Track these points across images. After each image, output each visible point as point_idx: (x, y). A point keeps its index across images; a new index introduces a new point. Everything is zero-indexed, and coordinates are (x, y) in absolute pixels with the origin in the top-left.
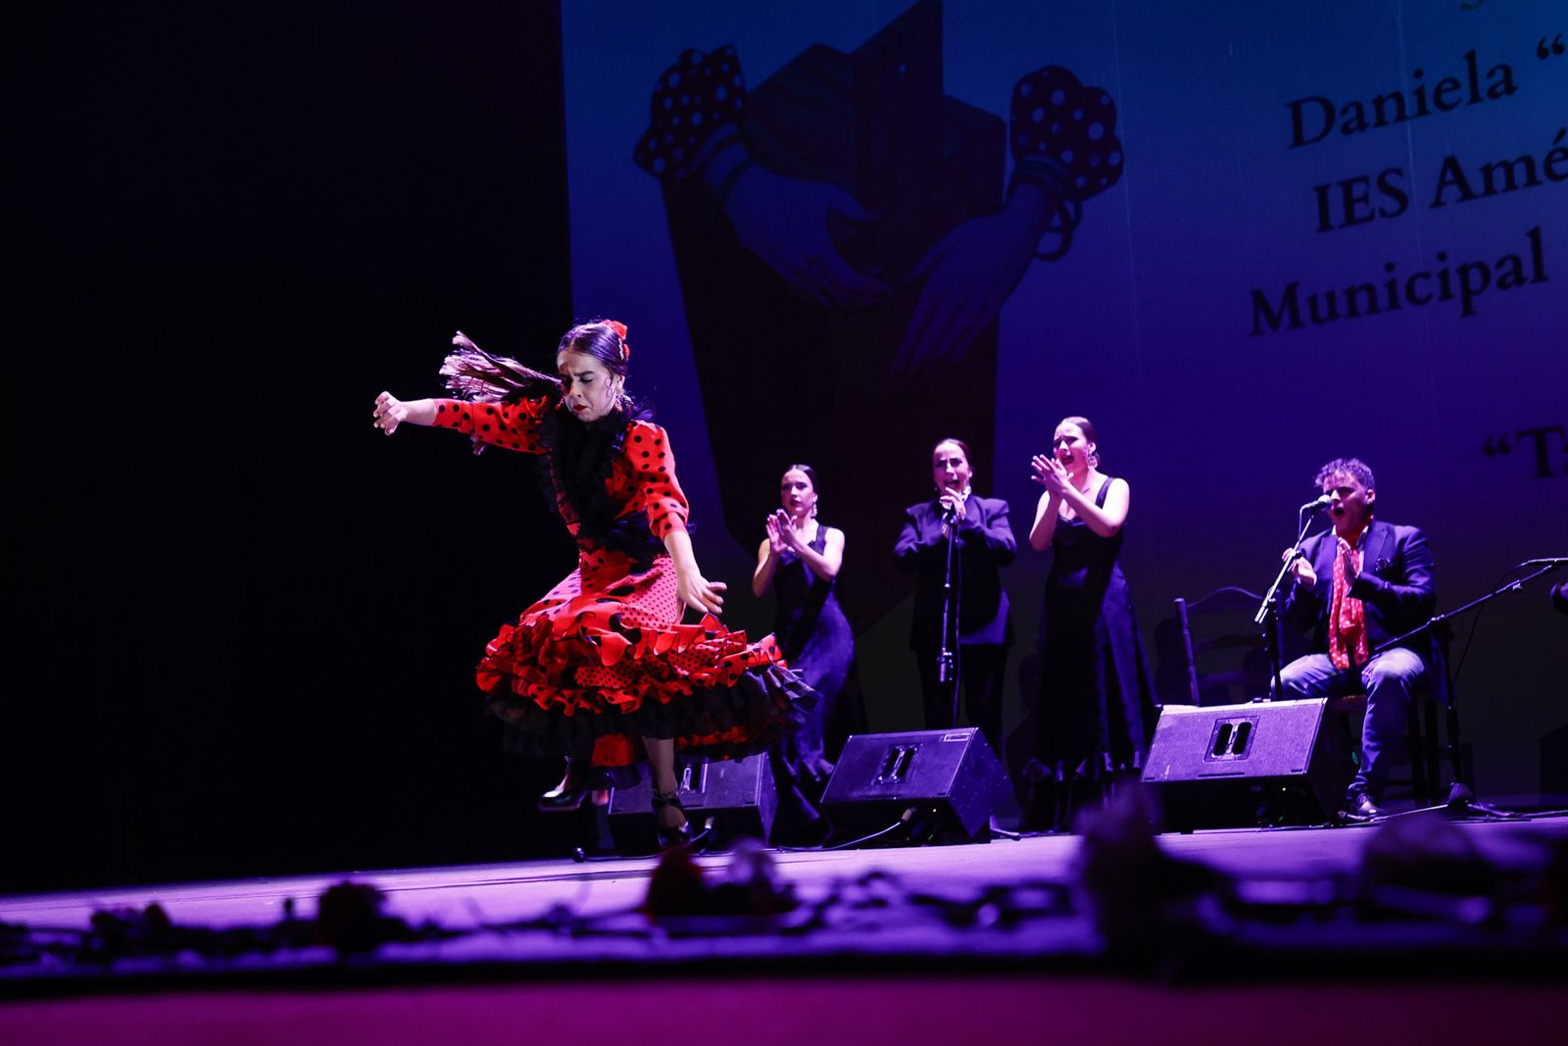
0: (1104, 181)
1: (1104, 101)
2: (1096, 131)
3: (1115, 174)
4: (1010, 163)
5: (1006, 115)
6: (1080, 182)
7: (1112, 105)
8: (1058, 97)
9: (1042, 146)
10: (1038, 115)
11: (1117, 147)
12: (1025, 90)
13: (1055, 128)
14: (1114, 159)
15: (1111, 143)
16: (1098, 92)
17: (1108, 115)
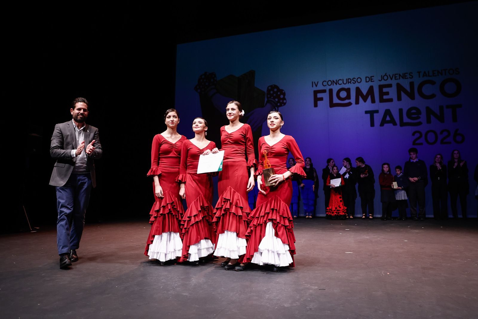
0: (283, 105)
1: (283, 92)
2: (282, 96)
3: (285, 104)
4: (266, 99)
5: (266, 92)
6: (279, 104)
7: (285, 93)
8: (275, 90)
9: (272, 97)
10: (272, 92)
11: (285, 99)
12: (270, 88)
13: (275, 95)
14: (285, 101)
15: (284, 99)
16: (283, 90)
17: (284, 94)
